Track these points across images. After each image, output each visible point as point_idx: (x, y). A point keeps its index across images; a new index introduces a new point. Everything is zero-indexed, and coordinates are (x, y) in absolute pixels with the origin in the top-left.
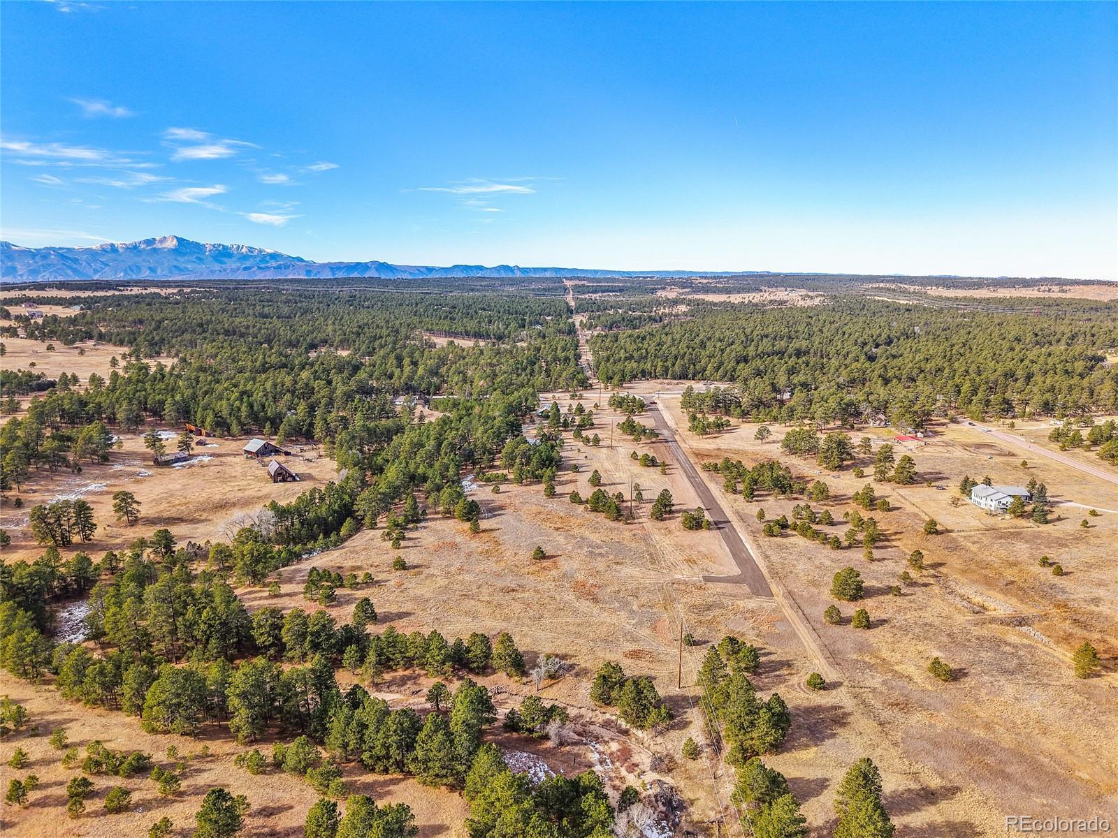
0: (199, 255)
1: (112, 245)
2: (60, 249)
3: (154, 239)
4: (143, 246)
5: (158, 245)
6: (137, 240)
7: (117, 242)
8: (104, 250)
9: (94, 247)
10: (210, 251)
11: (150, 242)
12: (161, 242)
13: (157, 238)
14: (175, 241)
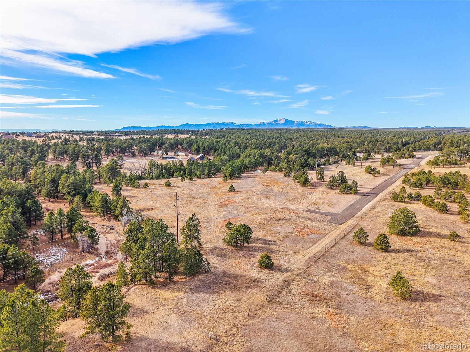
0: (292, 125)
1: (264, 122)
2: (248, 124)
3: (277, 120)
4: (273, 123)
5: (278, 122)
6: (272, 121)
7: (265, 122)
8: (261, 124)
9: (258, 123)
10: (296, 124)
11: (276, 121)
12: (280, 121)
13: (278, 120)
14: (284, 120)
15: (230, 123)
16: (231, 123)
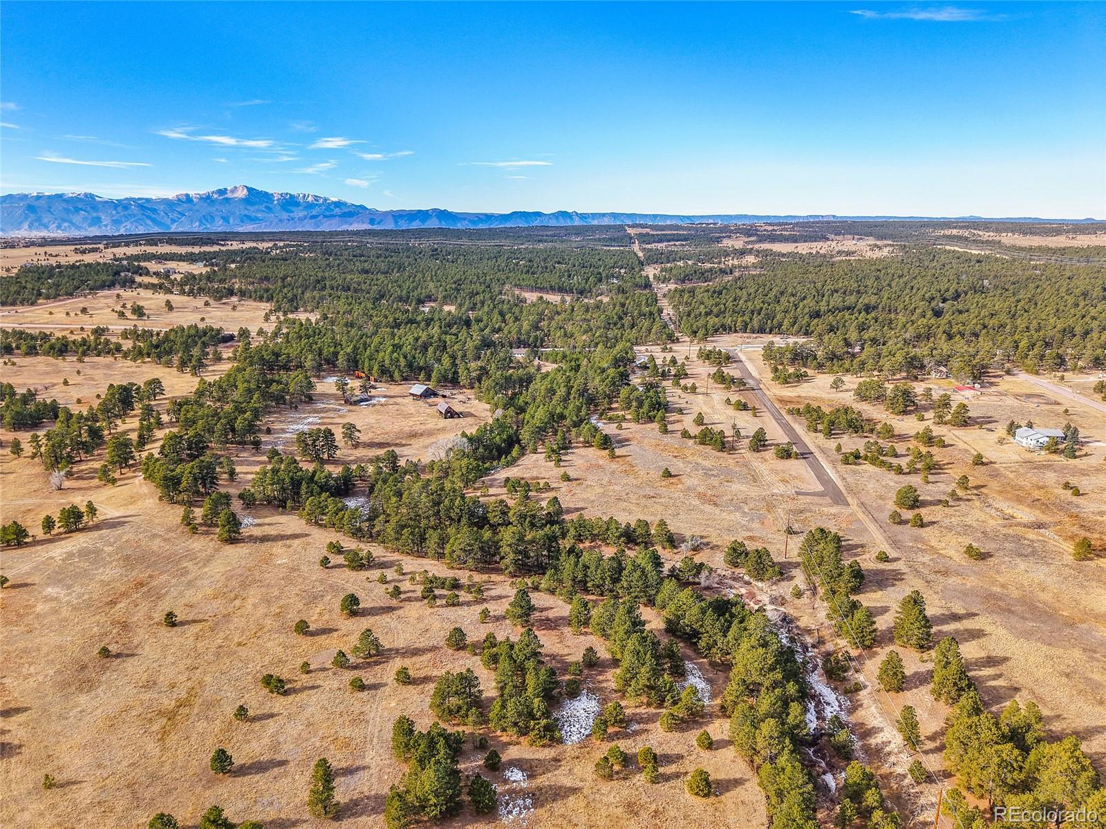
0: (267, 204)
1: (187, 195)
3: (226, 189)
4: (215, 196)
5: (229, 195)
6: (210, 190)
7: (192, 193)
8: (179, 200)
9: (170, 198)
10: (278, 200)
11: (222, 192)
12: (232, 191)
13: (229, 188)
14: (245, 190)
15: (82, 196)
16: (86, 195)
